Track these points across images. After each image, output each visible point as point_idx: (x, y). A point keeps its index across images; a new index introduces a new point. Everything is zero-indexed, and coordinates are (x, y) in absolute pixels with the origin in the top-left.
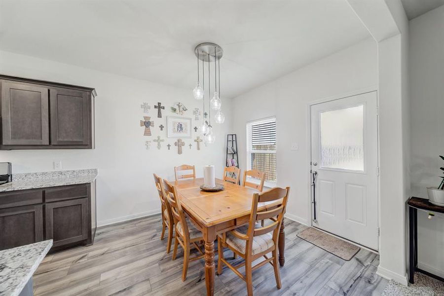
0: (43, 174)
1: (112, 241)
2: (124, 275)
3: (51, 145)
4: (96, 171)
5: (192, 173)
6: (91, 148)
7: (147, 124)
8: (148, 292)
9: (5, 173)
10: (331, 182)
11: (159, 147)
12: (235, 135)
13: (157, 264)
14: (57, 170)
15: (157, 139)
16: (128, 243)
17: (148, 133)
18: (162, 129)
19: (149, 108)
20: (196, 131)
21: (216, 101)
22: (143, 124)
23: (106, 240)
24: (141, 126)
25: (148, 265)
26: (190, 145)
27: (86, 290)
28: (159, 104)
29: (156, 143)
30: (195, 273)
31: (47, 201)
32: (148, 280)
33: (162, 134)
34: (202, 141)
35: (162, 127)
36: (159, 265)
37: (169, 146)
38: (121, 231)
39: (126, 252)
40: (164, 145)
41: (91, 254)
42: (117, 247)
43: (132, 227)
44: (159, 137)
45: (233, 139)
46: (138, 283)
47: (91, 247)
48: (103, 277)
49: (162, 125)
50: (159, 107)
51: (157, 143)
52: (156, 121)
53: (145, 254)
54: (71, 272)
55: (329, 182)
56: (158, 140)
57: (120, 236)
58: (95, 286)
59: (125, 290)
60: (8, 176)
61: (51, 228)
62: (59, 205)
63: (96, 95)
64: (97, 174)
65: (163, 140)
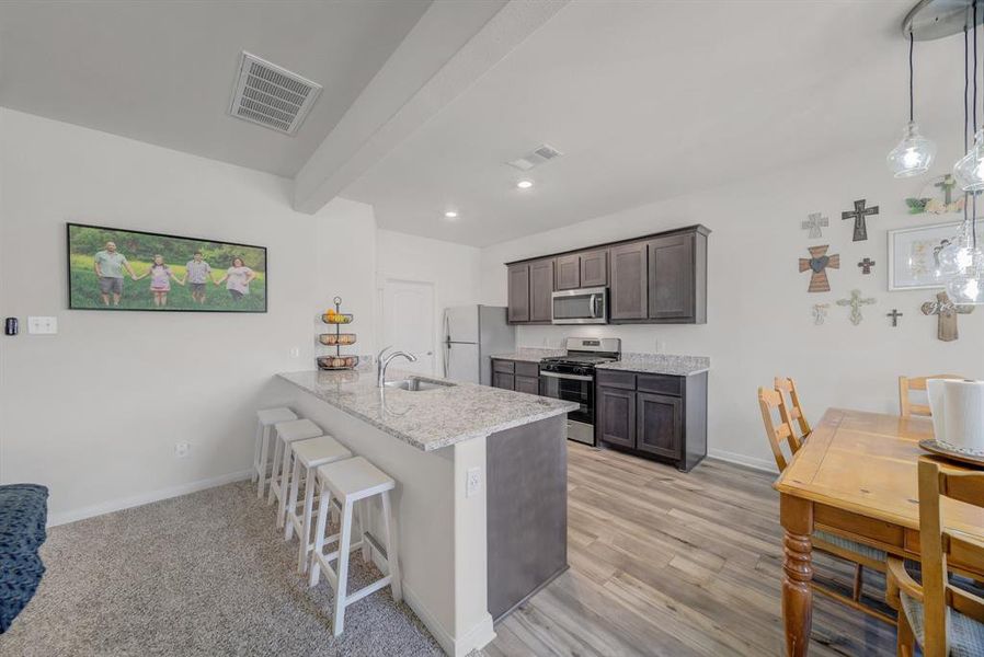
0: (645, 356)
1: (715, 483)
3: (650, 319)
4: (707, 361)
6: (694, 322)
7: (818, 264)
8: (713, 569)
9: (616, 351)
11: (856, 318)
13: (758, 556)
14: (659, 353)
15: (849, 297)
16: (737, 501)
17: (819, 286)
18: (866, 271)
19: (826, 223)
22: (807, 266)
23: (705, 477)
24: (801, 271)
25: (740, 545)
27: (649, 511)
28: (859, 203)
29: (848, 309)
30: (828, 628)
31: (639, 389)
32: (725, 559)
33: (867, 285)
35: (866, 265)
36: (761, 558)
37: (894, 315)
38: (738, 478)
39: (723, 508)
40: (874, 316)
41: (678, 481)
42: (717, 495)
43: (761, 482)
44: (855, 295)
46: (706, 549)
47: (682, 475)
48: (673, 513)
49: (866, 260)
50: (859, 214)
52: (849, 252)
53: (750, 530)
54: (648, 486)
56: (855, 302)
57: (729, 484)
58: (660, 514)
60: (617, 353)
61: (642, 424)
62: (650, 397)
63: (709, 231)
64: (709, 366)
65: (870, 301)
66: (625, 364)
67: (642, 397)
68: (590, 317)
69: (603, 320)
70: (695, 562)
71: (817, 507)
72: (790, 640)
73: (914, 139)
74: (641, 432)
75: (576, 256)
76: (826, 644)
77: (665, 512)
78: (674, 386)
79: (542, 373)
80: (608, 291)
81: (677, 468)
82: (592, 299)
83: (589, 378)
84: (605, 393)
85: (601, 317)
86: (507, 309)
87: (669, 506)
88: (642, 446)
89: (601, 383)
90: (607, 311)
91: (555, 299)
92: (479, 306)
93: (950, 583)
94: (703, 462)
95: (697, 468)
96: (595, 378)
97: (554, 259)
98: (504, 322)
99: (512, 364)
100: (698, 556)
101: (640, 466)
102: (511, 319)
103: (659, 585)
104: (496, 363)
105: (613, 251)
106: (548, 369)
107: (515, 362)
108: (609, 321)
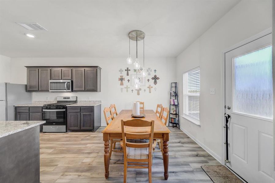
0: (85, 101)
2: (94, 147)
3: (85, 90)
4: (101, 102)
5: (142, 107)
6: (97, 91)
7: (122, 79)
10: (244, 128)
11: (127, 91)
12: (176, 83)
14: (89, 100)
15: (126, 87)
17: (122, 84)
18: (129, 82)
19: (123, 71)
20: (148, 82)
21: (137, 64)
24: (119, 81)
26: (145, 90)
27: (80, 148)
28: (128, 68)
31: (81, 111)
32: (98, 153)
33: (129, 84)
34: (152, 87)
35: (129, 80)
37: (132, 90)
40: (130, 90)
41: (91, 136)
44: (127, 86)
45: (175, 85)
48: (88, 145)
50: (128, 70)
51: (126, 89)
52: (126, 78)
54: (82, 140)
55: (242, 127)
58: (83, 147)
59: (89, 153)
60: (76, 101)
61: (82, 122)
62: (85, 113)
63: (101, 69)
64: (101, 103)
65: (129, 88)
66: (78, 104)
67: (82, 113)
68: (65, 90)
69: (70, 90)
70: (90, 157)
71: (110, 134)
72: (105, 167)
73: (130, 58)
74: (82, 124)
75: (61, 68)
76: (115, 163)
77: (85, 146)
78: (91, 109)
79: (44, 110)
80: (72, 82)
81: (92, 132)
82: (66, 83)
83: (64, 110)
84: (70, 114)
85: (69, 89)
86: (26, 86)
87: (86, 144)
88: (82, 128)
89: (68, 111)
90: (72, 88)
91: (51, 83)
92: (6, 84)
93: (127, 142)
94: (100, 128)
95: (98, 130)
96: (66, 110)
97: (51, 68)
98: (25, 91)
99: (28, 108)
100: (92, 155)
101: (81, 134)
102: (28, 90)
103: (77, 171)
104: (17, 108)
105: (74, 69)
106: (47, 108)
107: (29, 107)
108: (72, 91)
